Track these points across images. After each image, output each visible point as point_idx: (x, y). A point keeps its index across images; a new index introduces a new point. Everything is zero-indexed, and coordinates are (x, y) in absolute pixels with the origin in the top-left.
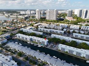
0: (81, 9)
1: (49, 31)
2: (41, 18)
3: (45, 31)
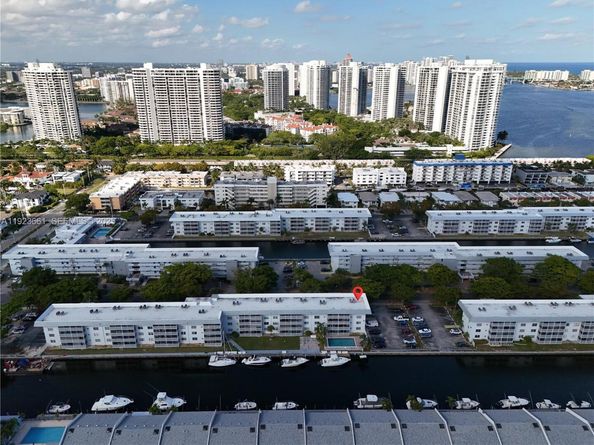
0: (323, 63)
1: (267, 227)
2: (87, 132)
3: (235, 230)
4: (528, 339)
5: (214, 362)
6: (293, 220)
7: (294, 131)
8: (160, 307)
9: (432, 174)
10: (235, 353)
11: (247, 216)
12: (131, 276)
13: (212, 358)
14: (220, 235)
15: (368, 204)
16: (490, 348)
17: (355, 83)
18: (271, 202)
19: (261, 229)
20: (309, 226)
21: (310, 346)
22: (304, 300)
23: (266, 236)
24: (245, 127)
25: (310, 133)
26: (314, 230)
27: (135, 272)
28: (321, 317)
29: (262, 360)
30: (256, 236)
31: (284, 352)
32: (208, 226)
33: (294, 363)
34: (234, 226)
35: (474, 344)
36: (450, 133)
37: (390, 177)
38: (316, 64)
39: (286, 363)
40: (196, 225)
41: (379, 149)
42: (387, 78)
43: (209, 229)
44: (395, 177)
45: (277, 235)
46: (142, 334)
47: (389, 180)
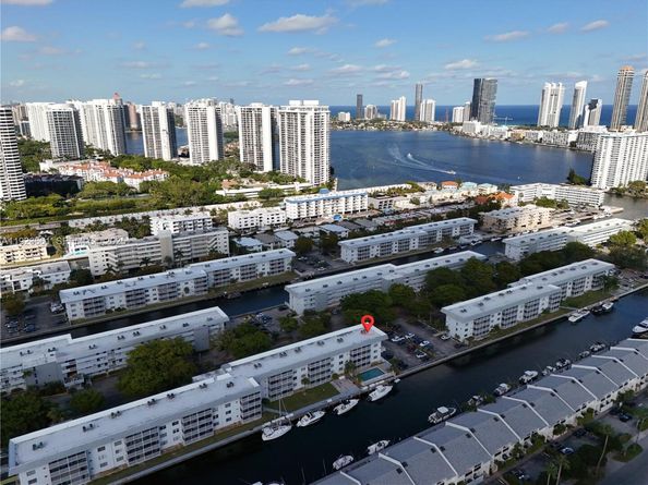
0: (112, 102)
3: (151, 298)
4: (496, 327)
5: (270, 434)
6: (217, 274)
7: (115, 180)
8: (172, 396)
9: (305, 210)
10: (283, 418)
11: (160, 278)
12: (67, 380)
13: (267, 431)
14: (135, 307)
15: (271, 245)
16: (479, 342)
17: (164, 124)
18: (168, 259)
19: (187, 290)
20: (235, 277)
21: (346, 388)
22: (320, 343)
23: (191, 297)
24: (44, 180)
25: (139, 181)
26: (240, 280)
27: (69, 374)
28: (345, 355)
29: (319, 415)
30: (179, 300)
31: (330, 401)
32: (116, 299)
33: (348, 407)
34: (151, 292)
35: (467, 342)
36: (287, 171)
37: (270, 217)
38: (106, 104)
39: (341, 410)
40: (99, 301)
41: (231, 191)
42: (204, 118)
43: (119, 302)
44: (275, 217)
45: (204, 293)
46: (165, 435)
47: (270, 220)
